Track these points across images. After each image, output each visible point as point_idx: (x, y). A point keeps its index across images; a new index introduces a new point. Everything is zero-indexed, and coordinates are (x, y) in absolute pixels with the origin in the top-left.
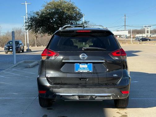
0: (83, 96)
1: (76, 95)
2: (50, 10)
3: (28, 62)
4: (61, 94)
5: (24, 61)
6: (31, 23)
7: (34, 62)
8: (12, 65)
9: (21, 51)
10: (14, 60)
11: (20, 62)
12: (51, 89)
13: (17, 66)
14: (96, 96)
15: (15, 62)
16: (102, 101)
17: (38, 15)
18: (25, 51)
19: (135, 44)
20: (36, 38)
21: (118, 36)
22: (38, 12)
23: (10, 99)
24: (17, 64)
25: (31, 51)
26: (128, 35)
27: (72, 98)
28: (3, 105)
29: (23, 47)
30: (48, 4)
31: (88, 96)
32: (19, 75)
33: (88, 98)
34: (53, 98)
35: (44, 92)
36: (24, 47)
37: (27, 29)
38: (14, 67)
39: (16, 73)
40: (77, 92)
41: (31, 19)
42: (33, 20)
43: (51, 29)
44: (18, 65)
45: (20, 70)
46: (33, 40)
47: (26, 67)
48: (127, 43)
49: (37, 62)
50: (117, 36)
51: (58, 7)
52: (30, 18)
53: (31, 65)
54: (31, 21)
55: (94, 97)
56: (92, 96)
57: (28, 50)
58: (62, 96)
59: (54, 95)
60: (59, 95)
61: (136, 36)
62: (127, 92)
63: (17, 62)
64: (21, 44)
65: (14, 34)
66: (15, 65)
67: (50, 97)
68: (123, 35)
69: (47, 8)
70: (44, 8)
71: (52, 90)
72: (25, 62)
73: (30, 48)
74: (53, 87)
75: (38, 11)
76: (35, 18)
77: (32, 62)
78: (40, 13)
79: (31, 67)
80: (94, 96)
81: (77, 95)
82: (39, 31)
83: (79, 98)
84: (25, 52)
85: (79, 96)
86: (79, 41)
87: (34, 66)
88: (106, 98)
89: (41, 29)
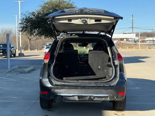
0: (82, 97)
1: (75, 96)
2: (47, 10)
3: (23, 67)
4: (62, 95)
5: (18, 66)
6: (26, 25)
7: (29, 67)
8: (6, 70)
9: (13, 56)
10: (8, 65)
11: (15, 67)
12: (52, 90)
13: (11, 71)
14: (95, 97)
15: (9, 67)
16: (100, 102)
17: (34, 15)
18: (17, 55)
19: (143, 49)
20: (29, 41)
21: (125, 40)
22: (34, 13)
23: (10, 102)
24: (11, 69)
25: (24, 56)
26: (137, 38)
27: (72, 98)
28: (4, 107)
29: (14, 51)
30: (46, 4)
31: (87, 96)
32: (15, 80)
33: (87, 99)
34: (54, 99)
35: (46, 93)
36: (16, 51)
37: (22, 31)
38: (8, 72)
39: (11, 79)
40: (77, 93)
41: (26, 20)
42: (28, 22)
43: (49, 31)
44: (13, 70)
45: (15, 75)
46: (26, 43)
47: (22, 73)
48: (134, 48)
49: (33, 67)
50: (123, 39)
51: (56, 7)
52: (25, 18)
53: (26, 70)
54: (26, 22)
55: (92, 98)
56: (90, 96)
57: (21, 55)
58: (62, 96)
59: (55, 95)
60: (60, 95)
61: (146, 40)
62: (123, 94)
63: (11, 67)
64: (13, 47)
65: (9, 37)
66: (9, 70)
67: (51, 97)
68: (130, 38)
69: (44, 8)
70: (41, 8)
71: (54, 91)
72: (20, 68)
73: (23, 52)
74: (55, 89)
75: (34, 11)
76: (31, 19)
77: (27, 67)
78: (36, 14)
79: (26, 72)
80: (92, 96)
81: (77, 96)
82: (34, 34)
83: (79, 98)
84: (17, 57)
85: (79, 97)
86: (79, 46)
87: (30, 71)
88: (104, 99)
89: (37, 31)
